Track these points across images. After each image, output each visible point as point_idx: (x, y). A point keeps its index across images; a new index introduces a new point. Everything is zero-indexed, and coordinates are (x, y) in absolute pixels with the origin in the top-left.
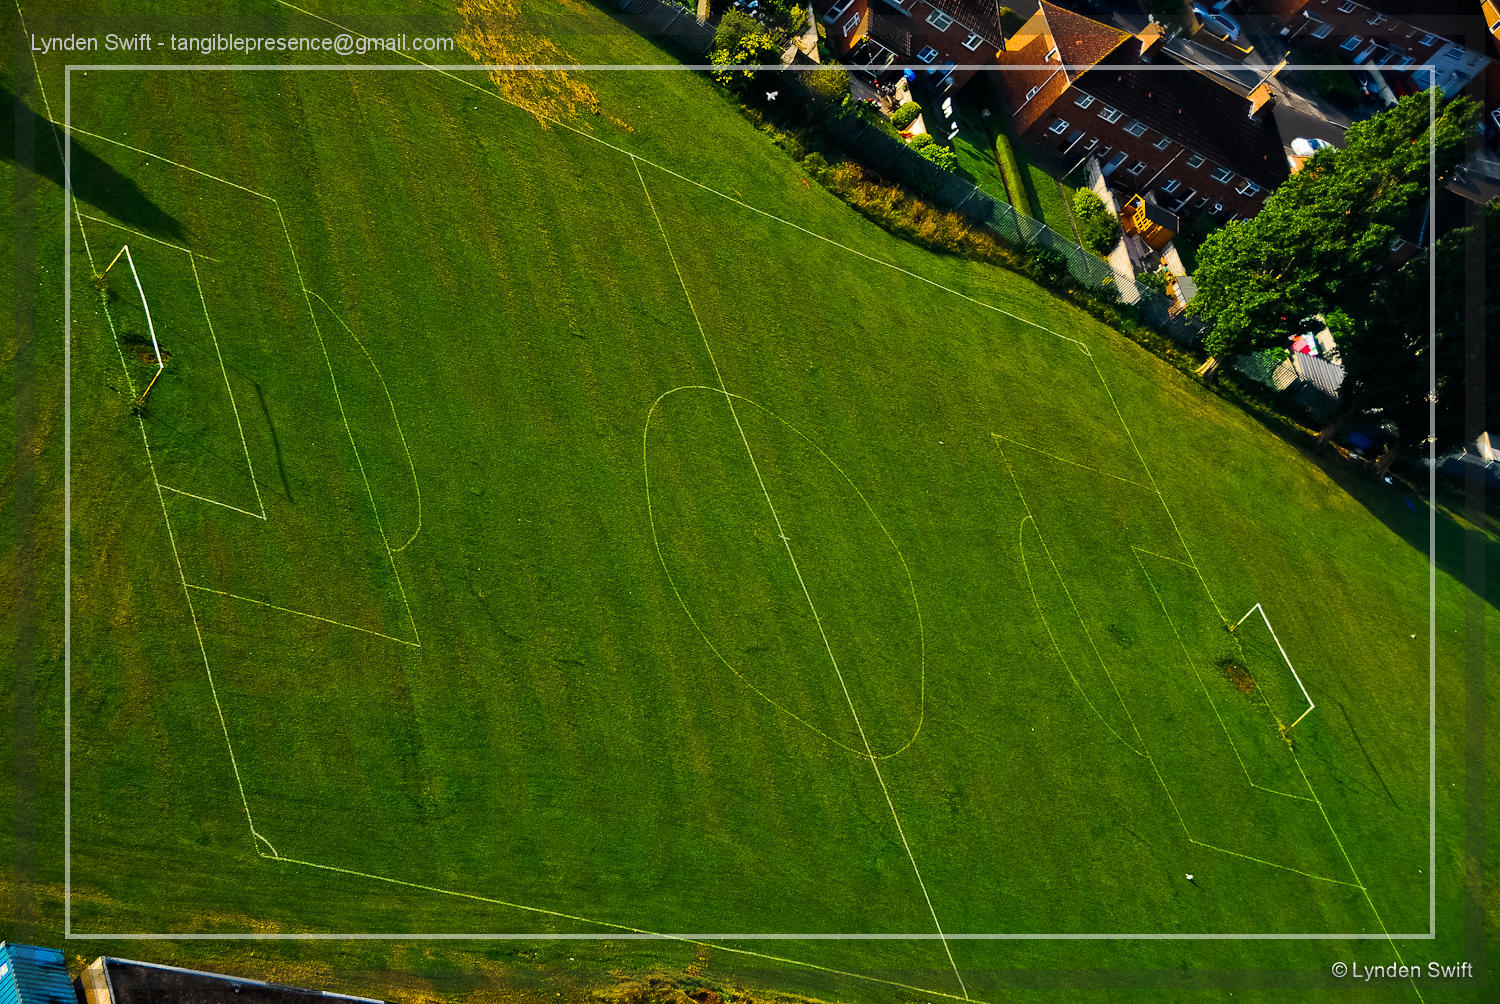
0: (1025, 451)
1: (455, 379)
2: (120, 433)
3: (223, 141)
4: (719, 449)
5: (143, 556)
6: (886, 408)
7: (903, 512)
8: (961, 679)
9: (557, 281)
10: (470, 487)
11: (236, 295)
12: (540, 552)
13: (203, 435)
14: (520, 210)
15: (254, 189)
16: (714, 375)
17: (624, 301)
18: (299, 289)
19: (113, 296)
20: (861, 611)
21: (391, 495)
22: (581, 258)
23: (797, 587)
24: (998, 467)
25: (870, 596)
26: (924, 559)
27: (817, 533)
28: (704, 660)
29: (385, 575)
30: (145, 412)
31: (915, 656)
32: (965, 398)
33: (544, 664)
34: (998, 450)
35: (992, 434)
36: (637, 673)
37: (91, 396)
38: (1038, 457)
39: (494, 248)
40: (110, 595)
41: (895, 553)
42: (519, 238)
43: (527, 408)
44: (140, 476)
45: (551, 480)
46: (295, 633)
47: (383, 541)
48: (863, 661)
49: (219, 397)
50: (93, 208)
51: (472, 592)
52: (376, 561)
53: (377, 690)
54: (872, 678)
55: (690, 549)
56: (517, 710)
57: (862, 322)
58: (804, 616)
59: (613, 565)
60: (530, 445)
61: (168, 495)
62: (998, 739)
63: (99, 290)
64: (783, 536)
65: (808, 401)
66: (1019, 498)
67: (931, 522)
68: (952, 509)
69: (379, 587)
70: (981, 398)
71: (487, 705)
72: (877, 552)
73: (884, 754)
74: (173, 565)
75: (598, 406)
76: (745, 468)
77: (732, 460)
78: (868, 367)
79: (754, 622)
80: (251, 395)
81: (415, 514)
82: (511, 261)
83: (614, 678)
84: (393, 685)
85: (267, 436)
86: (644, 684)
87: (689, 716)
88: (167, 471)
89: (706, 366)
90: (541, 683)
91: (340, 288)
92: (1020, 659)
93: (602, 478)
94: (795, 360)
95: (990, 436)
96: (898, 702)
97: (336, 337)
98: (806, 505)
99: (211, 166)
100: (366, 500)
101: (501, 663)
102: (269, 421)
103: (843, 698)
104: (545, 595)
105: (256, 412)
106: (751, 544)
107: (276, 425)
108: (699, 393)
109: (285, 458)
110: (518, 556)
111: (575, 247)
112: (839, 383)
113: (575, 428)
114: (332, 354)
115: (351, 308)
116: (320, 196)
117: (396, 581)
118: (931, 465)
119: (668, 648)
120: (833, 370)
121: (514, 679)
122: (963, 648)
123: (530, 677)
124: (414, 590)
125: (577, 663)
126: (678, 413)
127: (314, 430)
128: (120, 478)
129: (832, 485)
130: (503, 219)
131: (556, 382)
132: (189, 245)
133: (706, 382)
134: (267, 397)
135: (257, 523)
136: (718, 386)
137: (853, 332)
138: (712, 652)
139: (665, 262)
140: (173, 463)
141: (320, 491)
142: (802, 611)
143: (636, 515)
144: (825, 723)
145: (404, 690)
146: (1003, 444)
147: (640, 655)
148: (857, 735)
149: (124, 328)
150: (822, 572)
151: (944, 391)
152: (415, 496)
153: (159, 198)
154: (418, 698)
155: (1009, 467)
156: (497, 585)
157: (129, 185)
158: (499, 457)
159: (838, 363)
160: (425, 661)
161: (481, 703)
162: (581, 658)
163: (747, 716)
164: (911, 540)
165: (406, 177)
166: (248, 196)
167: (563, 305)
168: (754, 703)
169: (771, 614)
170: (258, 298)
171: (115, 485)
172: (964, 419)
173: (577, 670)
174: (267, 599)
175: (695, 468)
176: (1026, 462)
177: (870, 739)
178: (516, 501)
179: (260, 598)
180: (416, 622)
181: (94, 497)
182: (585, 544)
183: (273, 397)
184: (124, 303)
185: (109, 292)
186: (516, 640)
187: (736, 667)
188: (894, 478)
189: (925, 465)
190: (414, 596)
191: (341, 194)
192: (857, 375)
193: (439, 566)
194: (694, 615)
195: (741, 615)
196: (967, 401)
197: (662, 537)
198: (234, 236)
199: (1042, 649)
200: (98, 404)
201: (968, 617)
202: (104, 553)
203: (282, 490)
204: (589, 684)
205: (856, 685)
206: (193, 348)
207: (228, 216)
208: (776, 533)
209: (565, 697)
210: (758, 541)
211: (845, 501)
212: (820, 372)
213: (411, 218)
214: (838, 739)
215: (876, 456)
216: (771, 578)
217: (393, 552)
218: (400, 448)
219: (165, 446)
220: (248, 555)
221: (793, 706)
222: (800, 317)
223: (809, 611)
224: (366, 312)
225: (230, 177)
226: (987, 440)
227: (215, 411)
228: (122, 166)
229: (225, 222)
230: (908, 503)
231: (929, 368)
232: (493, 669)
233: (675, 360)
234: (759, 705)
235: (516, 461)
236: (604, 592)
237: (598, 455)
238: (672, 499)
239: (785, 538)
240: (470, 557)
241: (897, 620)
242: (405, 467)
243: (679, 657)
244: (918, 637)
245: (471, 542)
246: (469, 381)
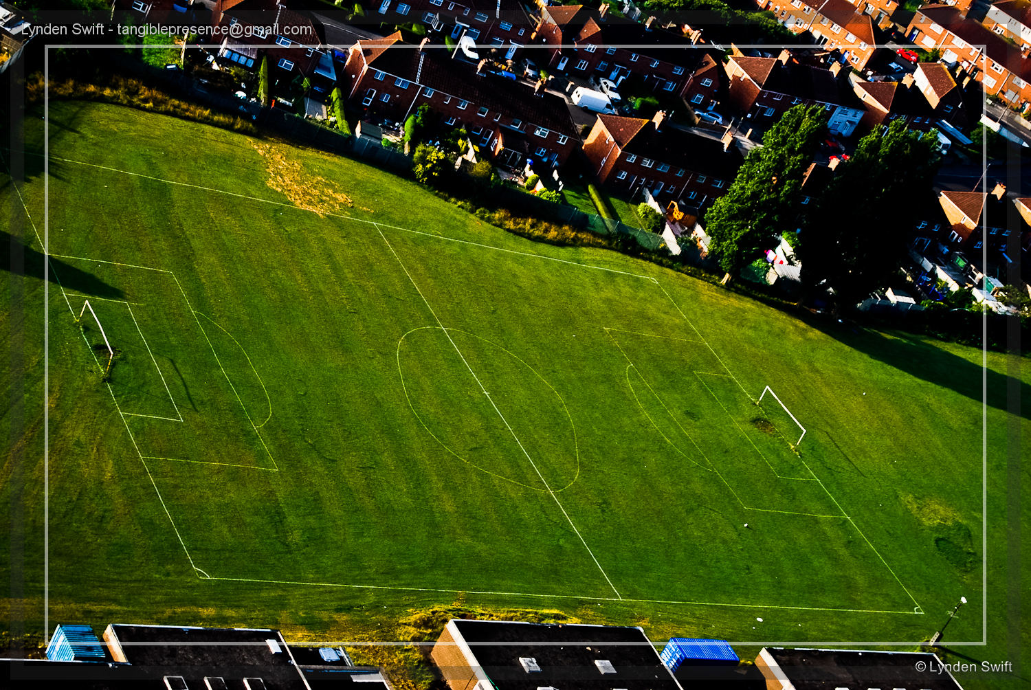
0: (625, 334)
1: (283, 341)
2: (97, 391)
3: (140, 250)
4: (442, 355)
5: (116, 446)
6: (539, 323)
7: (555, 372)
8: (599, 448)
9: (338, 288)
10: (298, 391)
11: (154, 319)
12: (342, 418)
13: (143, 386)
14: (312, 258)
15: (159, 269)
16: (435, 320)
17: (378, 292)
18: (189, 311)
19: (86, 329)
20: (536, 423)
21: (253, 401)
22: (350, 275)
24: (609, 344)
25: (541, 414)
26: (571, 393)
27: (505, 388)
28: (446, 457)
29: (254, 439)
30: (109, 379)
31: (570, 440)
33: (351, 470)
34: (608, 335)
35: (604, 328)
36: (406, 468)
37: (80, 377)
38: (633, 336)
39: (299, 277)
40: (101, 467)
41: (553, 392)
42: (313, 271)
43: (327, 350)
44: (110, 410)
45: (344, 382)
46: (206, 473)
47: (250, 423)
48: (540, 446)
49: (150, 368)
50: (71, 290)
51: (305, 441)
52: (248, 433)
53: (256, 494)
54: (547, 454)
55: (431, 405)
56: (338, 494)
57: (520, 284)
58: (503, 429)
59: (386, 418)
60: (331, 367)
61: (127, 417)
62: (625, 474)
63: (79, 327)
64: (485, 392)
65: (492, 326)
66: (624, 357)
67: (573, 375)
68: (584, 367)
69: (251, 445)
70: (595, 311)
71: (320, 493)
72: (542, 393)
73: (558, 489)
74: (134, 449)
75: (368, 344)
76: (459, 362)
77: (451, 360)
78: (526, 305)
79: (474, 435)
80: (168, 365)
81: (267, 408)
82: (310, 282)
83: (394, 472)
84: (265, 490)
85: (179, 382)
86: (411, 473)
87: (440, 485)
88: (125, 405)
89: (430, 317)
90: (350, 479)
91: (212, 309)
92: (633, 434)
93: (375, 378)
94: (482, 307)
96: (564, 464)
97: (213, 331)
98: (497, 376)
99: (136, 263)
100: (239, 405)
101: (326, 472)
102: (180, 375)
103: (530, 466)
104: (348, 437)
105: (172, 372)
106: (467, 398)
107: (184, 376)
108: (427, 330)
109: (191, 392)
110: (329, 421)
111: (346, 271)
112: (509, 315)
113: (356, 356)
114: (211, 339)
115: (220, 317)
116: (197, 267)
117: (260, 441)
118: (569, 347)
119: (424, 454)
120: (505, 309)
121: (335, 479)
122: (600, 433)
123: (344, 477)
124: (271, 444)
125: (370, 467)
126: (416, 342)
127: (205, 377)
128: (100, 412)
129: (511, 364)
130: (303, 263)
131: (342, 336)
132: (126, 300)
133: (431, 325)
134: (177, 365)
135: (178, 424)
136: (438, 325)
137: (515, 290)
138: (449, 452)
139: (400, 271)
140: (128, 401)
141: (212, 404)
142: (501, 427)
143: (397, 393)
144: (521, 478)
145: (271, 492)
146: (611, 332)
147: (407, 459)
148: (541, 482)
149: (94, 342)
150: (511, 407)
151: (573, 311)
152: (266, 400)
153: (107, 280)
154: (280, 495)
155: (616, 342)
156: (319, 436)
157: (91, 277)
158: (313, 375)
159: (508, 306)
160: (282, 476)
161: (317, 492)
162: (373, 465)
163: (474, 481)
164: (562, 385)
165: (244, 251)
166: (156, 272)
167: (342, 299)
168: (478, 474)
169: (483, 430)
170: (167, 319)
171: (98, 416)
172: (587, 323)
173: (371, 471)
174: (188, 458)
175: (429, 366)
176: (626, 339)
177: (549, 483)
178: (326, 395)
179: (184, 458)
180: (274, 459)
181: (87, 423)
182: (369, 410)
183: (180, 364)
184: (93, 331)
185: (84, 327)
186: (333, 461)
187: (465, 458)
188: (548, 356)
189: (566, 348)
190: (272, 447)
191: (208, 264)
192: (520, 310)
193: (284, 431)
194: (437, 437)
195: (465, 433)
196: (587, 314)
197: (413, 402)
198: (150, 292)
199: (646, 428)
200: (84, 380)
201: (601, 417)
202: (95, 448)
203: (190, 406)
204: (379, 477)
205: (538, 459)
206: (133, 347)
207: (147, 283)
208: (480, 391)
209: (365, 484)
210: (470, 397)
211: (520, 371)
212: (498, 311)
213: (249, 270)
214: (530, 485)
215: (536, 347)
216: (480, 413)
217: (257, 427)
218: (256, 379)
219: (123, 394)
220: (175, 439)
221: (501, 473)
222: (483, 287)
223: (505, 426)
224: (228, 317)
225: (145, 265)
226: (602, 331)
227: (148, 374)
228: (86, 269)
229: (145, 286)
230: (558, 367)
231: (562, 301)
232: (321, 476)
233: (411, 316)
234: (481, 475)
235: (323, 376)
236: (382, 432)
237: (371, 368)
238: (417, 383)
239: (486, 393)
240: (302, 425)
241: (558, 424)
242: (260, 387)
243: (430, 458)
244: (572, 431)
245: (302, 418)
246: (292, 341)
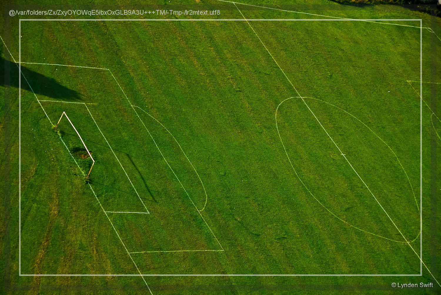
1: (199, 126)
2: (84, 193)
3: (81, 50)
4: (306, 123)
5: (109, 245)
6: (363, 83)
7: (384, 128)
9: (223, 69)
10: (219, 172)
11: (107, 117)
12: (254, 193)
13: (114, 184)
14: (200, 42)
15: (99, 67)
16: (294, 91)
17: (251, 69)
18: (130, 106)
19: (62, 133)
20: (383, 178)
21: (192, 186)
22: (229, 56)
23: (354, 175)
24: (414, 95)
25: (384, 170)
26: (399, 146)
27: (355, 148)
28: (331, 220)
29: (201, 223)
30: (90, 181)
31: (409, 191)
32: (392, 68)
33: (272, 243)
34: (411, 87)
35: (407, 81)
36: (307, 235)
37: (68, 181)
38: (428, 85)
39: (195, 62)
40: (103, 267)
41: (387, 148)
42: (203, 55)
43: (230, 130)
44: (97, 211)
45: (248, 159)
46: (176, 261)
47: (195, 208)
48: (390, 200)
49: (115, 165)
50: (43, 96)
51: (235, 219)
52: (195, 218)
54: (396, 206)
55: (310, 172)
56: (268, 266)
57: (343, 48)
59: (283, 189)
60: (236, 146)
61: (110, 215)
63: (57, 132)
65: (333, 90)
66: (426, 106)
67: (396, 129)
68: (402, 120)
69: (200, 229)
70: (398, 66)
71: (257, 268)
72: (380, 149)
73: (412, 240)
74: (122, 246)
75: (255, 120)
76: (319, 128)
77: (313, 127)
78: (351, 67)
79: (344, 196)
80: (126, 160)
81: (203, 192)
82: (204, 66)
83: (300, 240)
85: (138, 176)
86: (312, 239)
87: (333, 247)
88: (106, 204)
89: (290, 88)
90: (273, 251)
91: (144, 101)
93: (267, 151)
94: (322, 73)
95: (407, 82)
96: (410, 214)
97: (150, 122)
98: (347, 137)
99: (81, 62)
100: (184, 192)
101: (256, 248)
102: (137, 169)
103: (388, 219)
104: (262, 211)
105: (131, 167)
106: (332, 162)
107: (140, 170)
108: (291, 101)
109: (148, 184)
110: (247, 197)
111: (225, 51)
112: (342, 78)
113: (250, 133)
114: (151, 131)
115: (151, 108)
116: (124, 61)
117: (205, 224)
118: (388, 103)
119: (316, 220)
120: (338, 73)
121: (263, 253)
123: (269, 250)
124: (213, 226)
125: (284, 238)
126: (286, 113)
127: (155, 167)
128: (90, 214)
129: (354, 125)
130: (195, 48)
131: (237, 114)
132: (83, 101)
133: (292, 95)
134: (133, 159)
135: (146, 216)
136: (297, 95)
137: (340, 53)
138: (332, 215)
139: (261, 47)
140: (107, 200)
141: (165, 194)
142: (361, 185)
143: (285, 164)
144: (385, 233)
146: (413, 84)
147: (306, 226)
148: (399, 234)
149: (71, 146)
150: (362, 165)
151: (383, 68)
152: (200, 184)
153: (66, 83)
155: (418, 93)
156: (243, 213)
157: (53, 81)
158: (226, 155)
159: (339, 69)
160: (228, 257)
162: (285, 235)
163: (355, 240)
164: (391, 139)
165: (153, 42)
166: (99, 71)
167: (229, 79)
168: (355, 233)
169: (349, 191)
170: (116, 116)
171: (89, 217)
172: (394, 78)
173: (285, 241)
174: (161, 249)
175: (300, 135)
176: (424, 89)
177: (405, 234)
178: (239, 173)
179: (158, 249)
180: (219, 240)
181: (83, 226)
182: (270, 183)
183: (135, 158)
184: (68, 135)
185: (61, 132)
186: (258, 235)
187: (344, 219)
188: (376, 114)
189: (386, 104)
190: (215, 229)
191: (132, 58)
192: (348, 72)
193: (219, 212)
194: (321, 201)
195: (338, 195)
196: (393, 69)
197: (298, 171)
198: (99, 91)
200: (72, 184)
202: (94, 249)
203: (151, 198)
204: (292, 246)
205: (392, 212)
206: (99, 146)
207: (94, 82)
208: (339, 154)
209: (284, 255)
210: (333, 159)
211: (361, 130)
212: (334, 76)
213: (161, 60)
214: (392, 239)
215: (366, 106)
216: (344, 175)
217: (200, 211)
218: (189, 165)
219: (102, 193)
220: (148, 232)
221: (371, 230)
222: (319, 54)
223: (363, 185)
224: (157, 108)
225: (89, 65)
226: (406, 84)
227: (115, 171)
228: (47, 73)
229: (93, 86)
230: (385, 123)
231: (374, 59)
232: (254, 251)
233: (278, 89)
234: (357, 233)
235: (233, 155)
236: (284, 203)
237: (262, 142)
238: (296, 152)
239: (343, 155)
240: (230, 204)
241: (397, 177)
242: (193, 172)
243: (321, 222)
244: (408, 182)
245: (228, 197)
246: (205, 125)
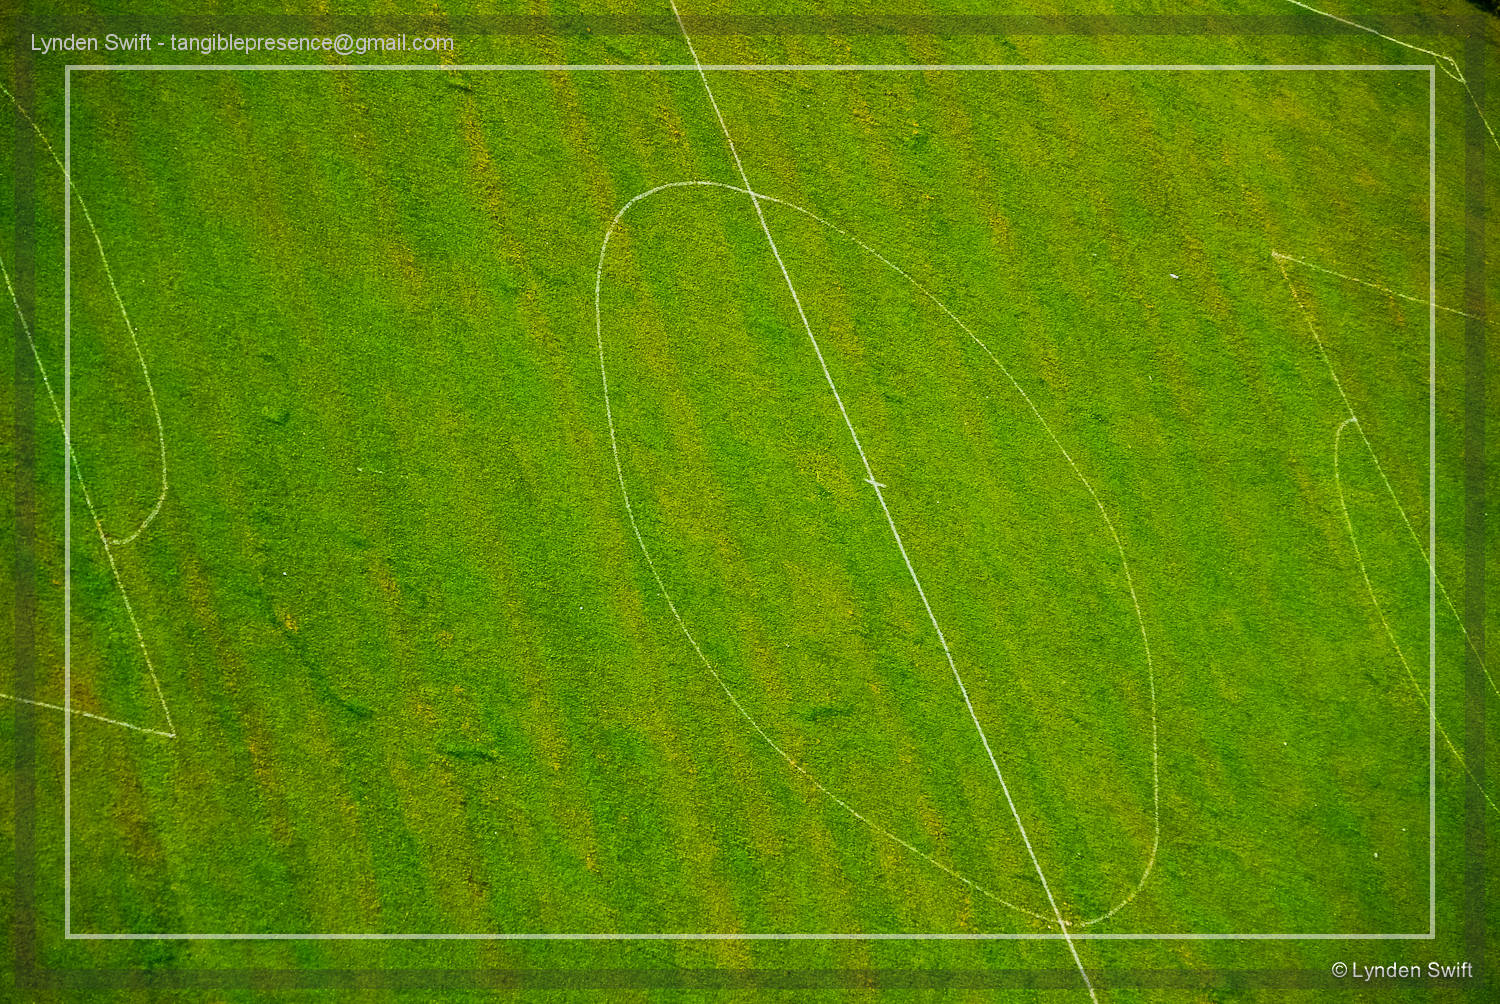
0: (1340, 286)
1: (221, 185)
4: (742, 308)
6: (1064, 210)
7: (1104, 421)
8: (1228, 756)
10: (260, 405)
12: (402, 534)
16: (727, 157)
20: (1030, 627)
21: (106, 429)
23: (902, 581)
24: (1286, 322)
25: (1046, 595)
26: (1148, 516)
27: (938, 471)
28: (729, 738)
29: (101, 592)
31: (1137, 712)
32: (1217, 183)
33: (418, 762)
34: (1285, 285)
35: (1274, 254)
36: (600, 771)
38: (1366, 296)
41: (1090, 507)
43: (366, 239)
45: (418, 385)
47: (93, 525)
48: (1036, 728)
51: (273, 620)
53: (93, 831)
54: (1056, 760)
55: (694, 515)
56: (369, 856)
58: (920, 642)
59: (545, 552)
60: (375, 315)
64: (872, 480)
65: (911, 203)
66: (1329, 383)
67: (1159, 440)
68: (1200, 410)
69: (90, 618)
70: (1249, 180)
71: (310, 850)
72: (1055, 505)
73: (1086, 917)
75: (503, 231)
76: (795, 346)
77: (769, 330)
78: (1027, 129)
79: (824, 656)
81: (154, 464)
83: (558, 783)
84: (124, 819)
86: (615, 794)
87: (707, 854)
89: (710, 139)
90: (413, 799)
92: (1344, 712)
93: (518, 377)
94: (883, 119)
95: (1270, 258)
96: (1110, 809)
98: (916, 415)
100: (58, 443)
101: (335, 763)
103: (1000, 805)
104: (415, 620)
106: (812, 498)
108: (698, 196)
110: (359, 544)
112: (969, 164)
113: (460, 277)
117: (121, 604)
118: (1155, 322)
119: (658, 718)
120: (957, 137)
121: (362, 795)
122: (1232, 694)
123: (393, 789)
124: (158, 622)
125: (483, 756)
126: (659, 238)
129: (963, 372)
131: (420, 185)
133: (712, 173)
136: (735, 179)
137: (994, 55)
138: (743, 721)
142: (916, 632)
143: (587, 451)
144: (969, 857)
145: (145, 827)
146: (1296, 274)
147: (604, 735)
148: (1032, 879)
150: (951, 551)
151: (1177, 170)
152: (152, 429)
154: (174, 843)
155: (1309, 319)
156: (322, 605)
158: (316, 341)
159: (967, 123)
160: (186, 767)
161: (300, 845)
162: (490, 746)
163: (816, 848)
164: (1122, 477)
168: (828, 823)
169: (856, 639)
172: (1218, 226)
173: (484, 769)
175: (697, 349)
176: (1342, 308)
177: (1058, 886)
178: (353, 432)
180: (164, 686)
182: (490, 513)
186: (362, 715)
187: (791, 751)
188: (1083, 353)
189: (1144, 325)
190: (160, 634)
192: (1006, 146)
193: (205, 570)
194: (708, 648)
195: (798, 644)
196: (1223, 188)
197: (640, 494)
199: (1386, 690)
201: (1240, 628)
204: (509, 799)
205: (1027, 777)
208: (857, 477)
209: (461, 827)
210: (823, 492)
211: (990, 404)
212: (934, 142)
214: (995, 889)
215: (1047, 310)
216: (852, 566)
217: (114, 545)
218: (120, 334)
221: (905, 825)
223: (929, 632)
226: (1264, 265)
230: (1113, 402)
231: (1145, 123)
232: (319, 776)
233: (650, 130)
234: (838, 826)
235: (348, 350)
236: (530, 609)
237: (508, 331)
238: (655, 415)
239: (876, 485)
240: (267, 550)
241: (1100, 641)
242: (131, 370)
243: (680, 736)
244: (1142, 676)
245: (267, 519)
246: (250, 188)
